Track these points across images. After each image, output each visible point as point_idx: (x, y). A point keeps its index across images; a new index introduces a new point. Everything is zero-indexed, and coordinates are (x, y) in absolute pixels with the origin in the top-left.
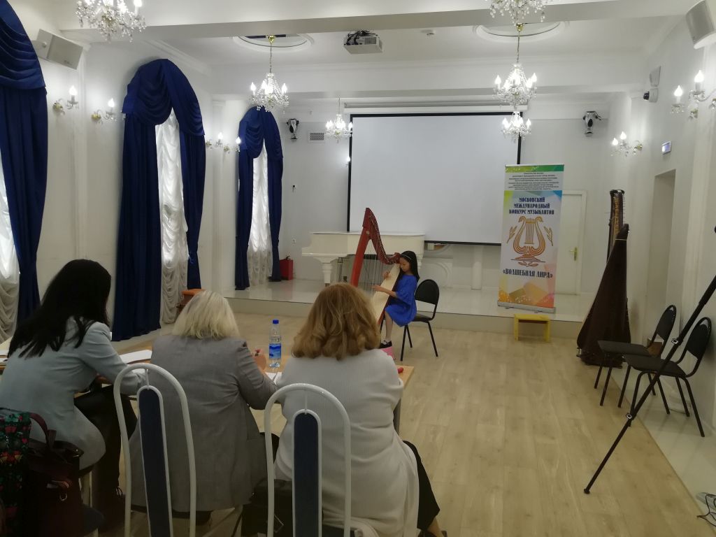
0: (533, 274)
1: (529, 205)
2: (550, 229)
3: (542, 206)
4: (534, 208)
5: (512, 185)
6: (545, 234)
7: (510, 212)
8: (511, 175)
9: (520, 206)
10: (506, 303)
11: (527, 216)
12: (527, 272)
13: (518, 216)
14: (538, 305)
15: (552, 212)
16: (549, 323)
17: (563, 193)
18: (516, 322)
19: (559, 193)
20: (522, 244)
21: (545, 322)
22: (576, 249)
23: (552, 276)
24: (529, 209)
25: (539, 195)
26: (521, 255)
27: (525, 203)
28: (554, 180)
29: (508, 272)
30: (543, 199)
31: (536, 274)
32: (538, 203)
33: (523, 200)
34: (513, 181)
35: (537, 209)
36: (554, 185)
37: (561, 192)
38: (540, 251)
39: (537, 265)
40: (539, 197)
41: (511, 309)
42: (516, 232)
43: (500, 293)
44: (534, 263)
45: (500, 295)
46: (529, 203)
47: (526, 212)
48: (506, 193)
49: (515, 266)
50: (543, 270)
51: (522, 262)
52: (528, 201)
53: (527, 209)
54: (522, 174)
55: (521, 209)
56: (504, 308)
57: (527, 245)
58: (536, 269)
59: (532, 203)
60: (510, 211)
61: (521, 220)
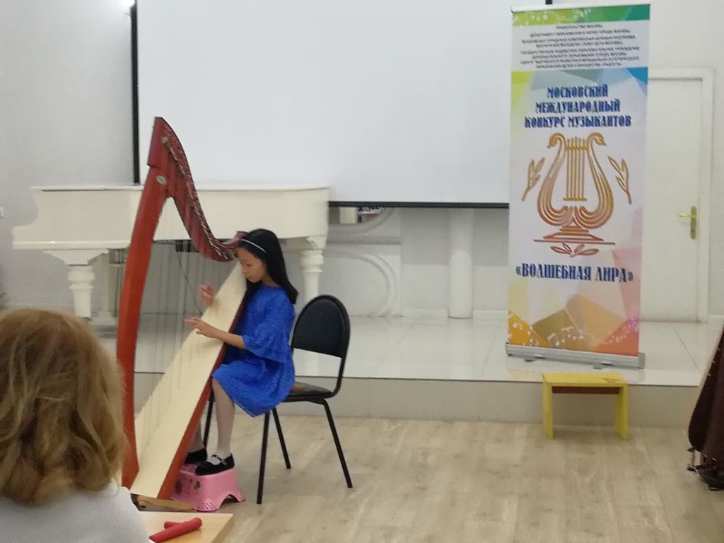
0: (586, 274)
1: (570, 105)
2: (623, 163)
3: (603, 107)
4: (584, 113)
5: (529, 57)
6: (611, 175)
7: (528, 123)
8: (526, 31)
9: (551, 108)
10: (524, 348)
11: (569, 132)
12: (572, 269)
13: (545, 133)
14: (601, 349)
15: (626, 121)
16: (625, 392)
17: (651, 74)
18: (547, 394)
19: (641, 74)
20: (558, 203)
21: (615, 390)
22: (694, 211)
23: (631, 278)
24: (574, 114)
25: (594, 80)
26: (556, 229)
27: (561, 100)
28: (627, 43)
29: (527, 270)
30: (603, 90)
31: (594, 273)
32: (592, 100)
33: (555, 92)
34: (532, 47)
35: (589, 115)
36: (630, 54)
37: (645, 70)
38: (601, 217)
39: (596, 251)
40: (594, 84)
41: (539, 362)
42: (543, 173)
43: (511, 325)
44: (587, 247)
45: (511, 330)
46: (573, 99)
47: (566, 122)
48: (516, 78)
49: (545, 256)
50: (610, 263)
51: (560, 245)
52: (568, 95)
53: (567, 115)
54: (551, 28)
55: (552, 115)
56: (521, 361)
57: (570, 204)
58: (594, 263)
59: (578, 99)
60: (527, 121)
61: (552, 143)
